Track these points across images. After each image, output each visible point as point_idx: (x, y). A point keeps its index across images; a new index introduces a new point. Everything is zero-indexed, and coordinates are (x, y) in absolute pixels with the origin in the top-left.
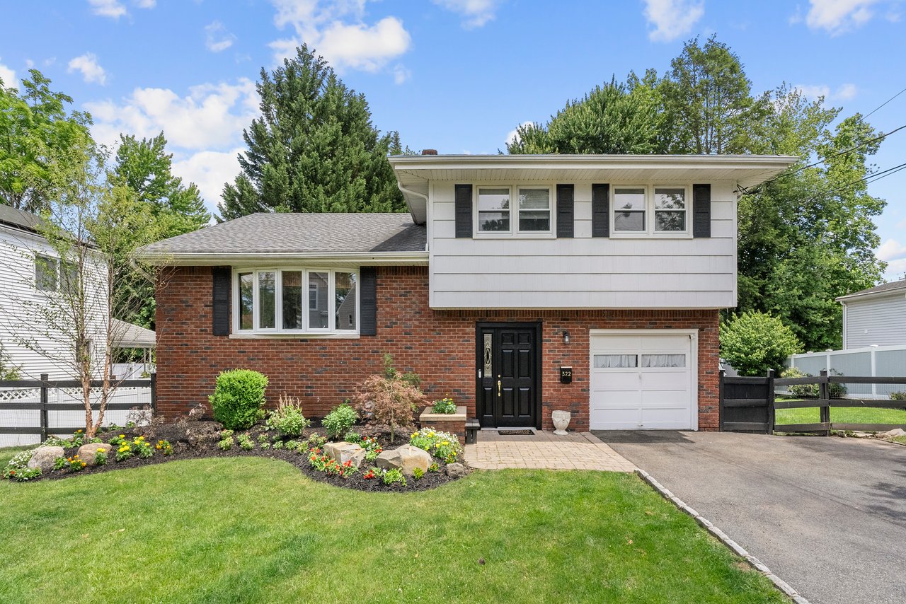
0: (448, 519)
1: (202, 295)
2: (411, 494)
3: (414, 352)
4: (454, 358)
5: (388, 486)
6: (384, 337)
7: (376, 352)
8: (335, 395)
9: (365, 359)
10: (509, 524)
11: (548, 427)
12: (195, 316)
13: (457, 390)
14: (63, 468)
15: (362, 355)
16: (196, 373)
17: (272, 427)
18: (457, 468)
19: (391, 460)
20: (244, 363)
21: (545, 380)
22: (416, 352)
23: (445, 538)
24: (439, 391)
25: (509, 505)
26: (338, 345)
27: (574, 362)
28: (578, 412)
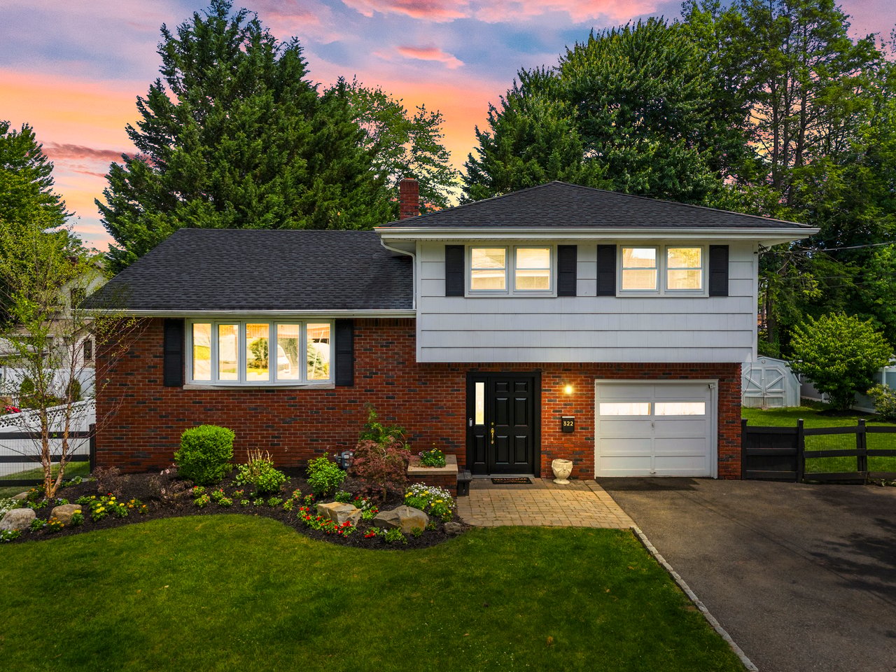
0: (452, 573)
1: (151, 346)
2: (412, 551)
3: (397, 402)
4: (442, 408)
5: (390, 544)
6: (363, 387)
7: (354, 402)
8: (306, 444)
9: (340, 409)
10: (507, 577)
11: (547, 475)
12: (142, 367)
13: (445, 439)
14: (41, 529)
15: (337, 405)
16: (143, 424)
17: (244, 482)
18: (454, 527)
19: (390, 520)
20: (200, 413)
21: (544, 429)
22: (399, 401)
23: (452, 588)
24: (424, 439)
25: (506, 561)
26: (309, 395)
27: (577, 411)
28: (581, 460)
